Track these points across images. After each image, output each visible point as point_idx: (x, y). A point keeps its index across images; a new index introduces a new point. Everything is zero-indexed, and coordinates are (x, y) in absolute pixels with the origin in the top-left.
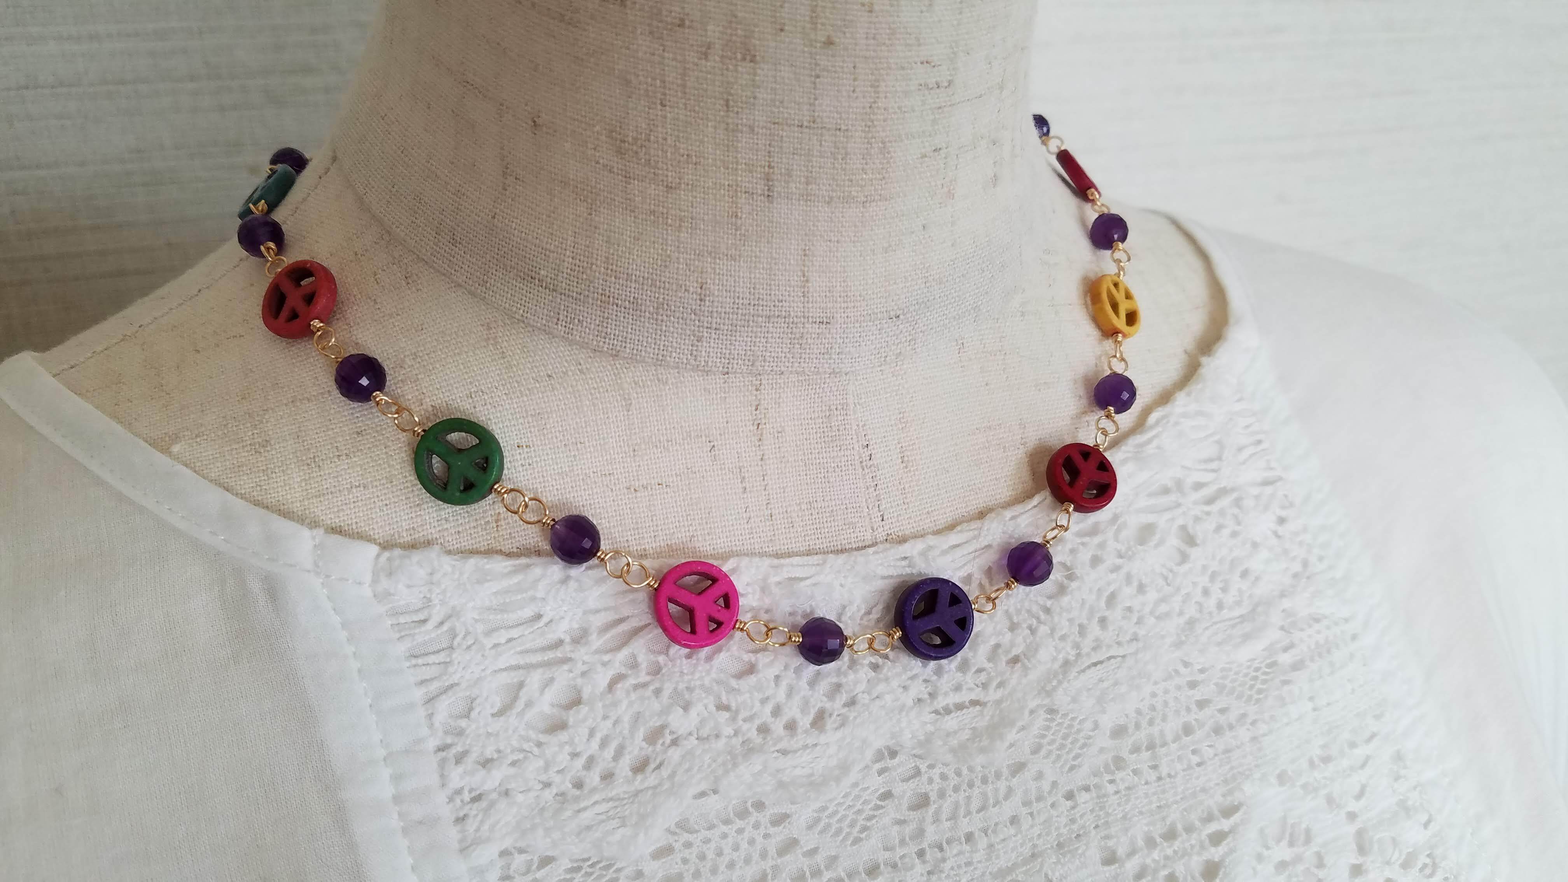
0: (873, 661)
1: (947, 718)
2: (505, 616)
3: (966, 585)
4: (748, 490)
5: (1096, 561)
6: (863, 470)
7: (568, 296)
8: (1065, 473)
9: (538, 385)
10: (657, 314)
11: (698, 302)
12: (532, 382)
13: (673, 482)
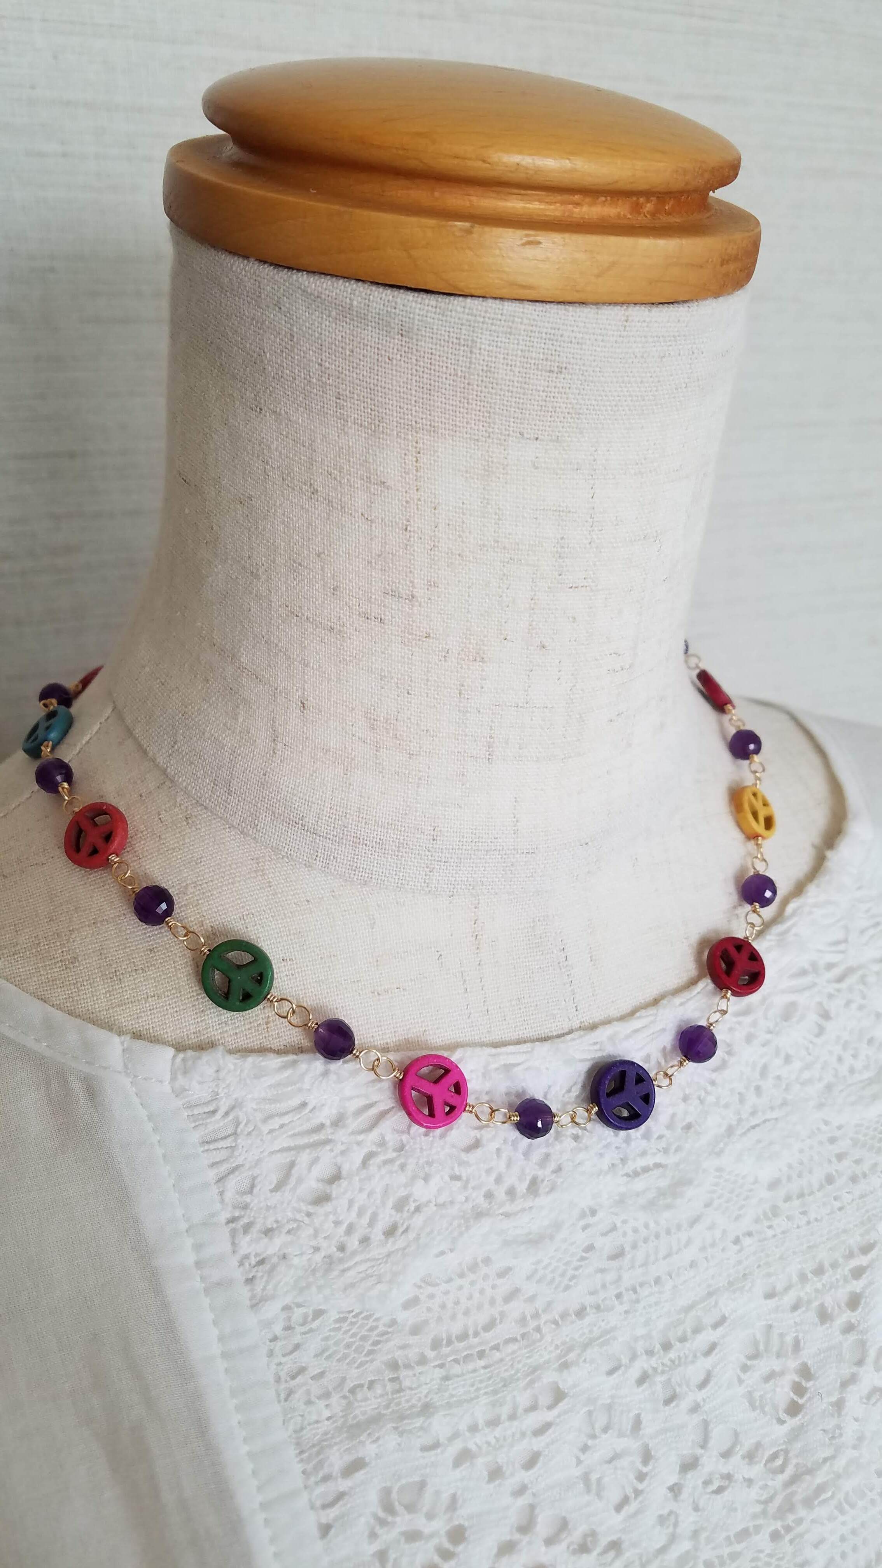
0: (575, 1132)
1: (637, 1179)
2: (278, 1105)
3: (646, 1062)
4: (468, 990)
5: (749, 1038)
6: (561, 969)
7: (326, 838)
8: (722, 962)
9: (299, 909)
10: (398, 851)
11: (432, 841)
12: (294, 906)
13: (409, 986)
